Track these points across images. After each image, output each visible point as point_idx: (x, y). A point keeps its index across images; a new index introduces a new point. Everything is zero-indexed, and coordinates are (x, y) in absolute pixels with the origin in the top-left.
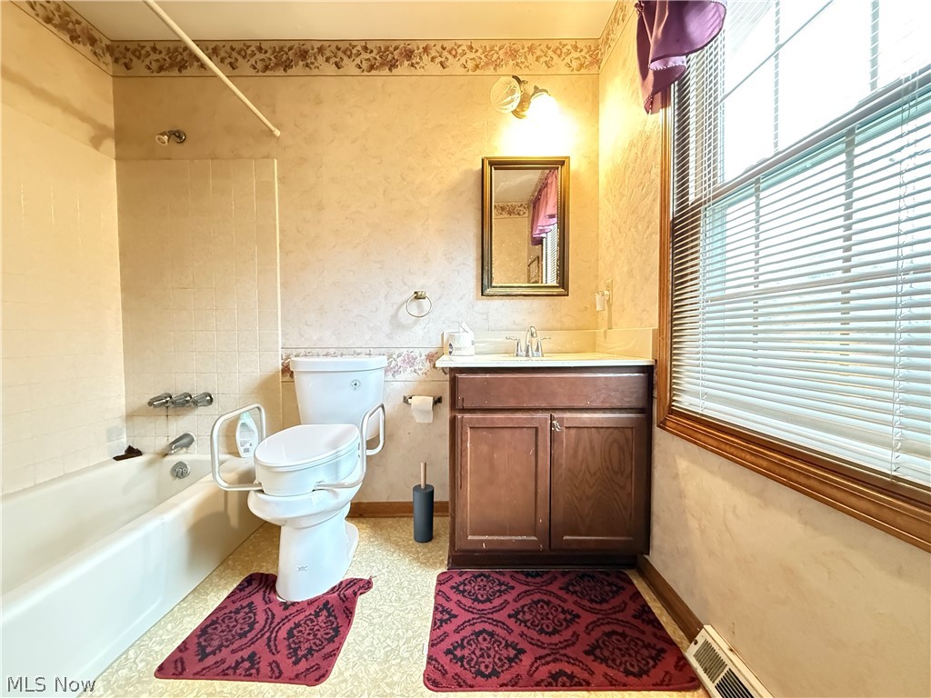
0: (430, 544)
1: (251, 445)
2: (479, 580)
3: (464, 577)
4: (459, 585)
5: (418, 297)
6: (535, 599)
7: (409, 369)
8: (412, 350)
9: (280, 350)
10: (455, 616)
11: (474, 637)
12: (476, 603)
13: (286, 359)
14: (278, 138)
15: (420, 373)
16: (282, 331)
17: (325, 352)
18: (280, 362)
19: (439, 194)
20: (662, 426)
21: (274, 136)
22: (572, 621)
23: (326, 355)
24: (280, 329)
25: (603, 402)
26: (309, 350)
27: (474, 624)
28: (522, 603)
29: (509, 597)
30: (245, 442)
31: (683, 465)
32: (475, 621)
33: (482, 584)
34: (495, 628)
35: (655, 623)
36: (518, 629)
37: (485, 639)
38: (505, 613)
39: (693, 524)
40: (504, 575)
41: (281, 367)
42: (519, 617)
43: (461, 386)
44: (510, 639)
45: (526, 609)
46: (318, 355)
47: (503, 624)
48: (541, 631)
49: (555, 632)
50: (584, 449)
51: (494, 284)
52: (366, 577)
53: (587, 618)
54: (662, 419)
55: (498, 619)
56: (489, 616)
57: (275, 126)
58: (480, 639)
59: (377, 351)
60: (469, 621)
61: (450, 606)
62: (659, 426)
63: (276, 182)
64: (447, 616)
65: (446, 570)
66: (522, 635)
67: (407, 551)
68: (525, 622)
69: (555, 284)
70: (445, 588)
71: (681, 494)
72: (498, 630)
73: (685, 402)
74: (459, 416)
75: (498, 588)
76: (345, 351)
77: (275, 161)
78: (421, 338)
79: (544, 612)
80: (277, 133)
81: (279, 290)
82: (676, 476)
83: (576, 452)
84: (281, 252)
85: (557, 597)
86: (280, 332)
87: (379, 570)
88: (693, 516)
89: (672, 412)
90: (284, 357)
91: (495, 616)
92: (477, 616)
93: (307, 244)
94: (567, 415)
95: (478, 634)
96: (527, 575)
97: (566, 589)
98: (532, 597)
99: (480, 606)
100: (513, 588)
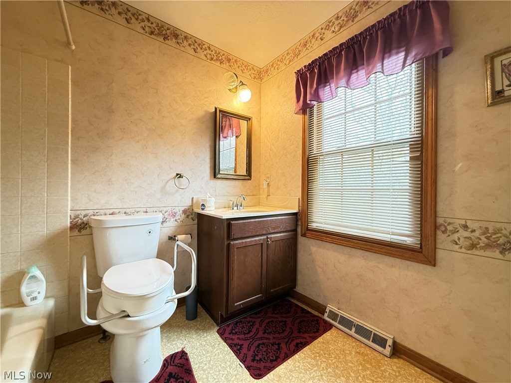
0: (198, 319)
1: (39, 293)
2: (238, 325)
3: (231, 327)
4: (232, 331)
5: (179, 176)
6: (267, 322)
7: (172, 219)
8: (174, 208)
9: (69, 211)
10: (243, 345)
11: (257, 349)
12: (246, 335)
13: (75, 219)
14: (73, 51)
15: (179, 221)
16: (71, 197)
17: (111, 211)
18: (69, 221)
19: (191, 120)
20: (304, 235)
21: (70, 49)
22: (285, 324)
23: (112, 214)
24: (69, 195)
25: (284, 229)
26: (97, 211)
27: (253, 344)
28: (263, 326)
29: (257, 325)
30: (32, 292)
31: (314, 249)
32: (252, 342)
33: (241, 326)
34: (263, 341)
35: (308, 312)
36: (271, 337)
37: (263, 347)
38: (261, 332)
39: (319, 270)
40: (247, 318)
41: (69, 225)
42: (267, 332)
43: (233, 227)
44: (271, 342)
45: (267, 328)
46: (105, 214)
47: (264, 337)
48: (279, 333)
49: (284, 331)
50: (278, 250)
51: (221, 172)
52: (180, 350)
53: (289, 321)
54: (303, 233)
55: (261, 337)
56: (256, 337)
57: (74, 42)
58: (260, 348)
59: (152, 209)
60: (250, 344)
61: (236, 341)
62: (302, 236)
63: (70, 83)
64: (239, 347)
65: (218, 328)
66: (274, 338)
67: (188, 327)
68: (271, 332)
69: (245, 174)
70: (226, 335)
71: (313, 260)
72: (264, 341)
73: (314, 226)
74: (232, 243)
75: (249, 325)
76: (128, 211)
77: (70, 67)
78: (180, 201)
79: (274, 325)
80: (74, 47)
81: (69, 165)
82: (310, 254)
83: (275, 251)
84: (72, 136)
85: (273, 318)
86: (69, 198)
87: (182, 344)
88: (319, 267)
89: (308, 229)
90: (73, 217)
91: (258, 336)
92: (251, 340)
93: (98, 134)
94: (273, 236)
95: (258, 346)
96: (256, 314)
97: (273, 313)
98: (265, 322)
99: (249, 335)
100: (255, 322)
